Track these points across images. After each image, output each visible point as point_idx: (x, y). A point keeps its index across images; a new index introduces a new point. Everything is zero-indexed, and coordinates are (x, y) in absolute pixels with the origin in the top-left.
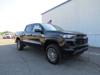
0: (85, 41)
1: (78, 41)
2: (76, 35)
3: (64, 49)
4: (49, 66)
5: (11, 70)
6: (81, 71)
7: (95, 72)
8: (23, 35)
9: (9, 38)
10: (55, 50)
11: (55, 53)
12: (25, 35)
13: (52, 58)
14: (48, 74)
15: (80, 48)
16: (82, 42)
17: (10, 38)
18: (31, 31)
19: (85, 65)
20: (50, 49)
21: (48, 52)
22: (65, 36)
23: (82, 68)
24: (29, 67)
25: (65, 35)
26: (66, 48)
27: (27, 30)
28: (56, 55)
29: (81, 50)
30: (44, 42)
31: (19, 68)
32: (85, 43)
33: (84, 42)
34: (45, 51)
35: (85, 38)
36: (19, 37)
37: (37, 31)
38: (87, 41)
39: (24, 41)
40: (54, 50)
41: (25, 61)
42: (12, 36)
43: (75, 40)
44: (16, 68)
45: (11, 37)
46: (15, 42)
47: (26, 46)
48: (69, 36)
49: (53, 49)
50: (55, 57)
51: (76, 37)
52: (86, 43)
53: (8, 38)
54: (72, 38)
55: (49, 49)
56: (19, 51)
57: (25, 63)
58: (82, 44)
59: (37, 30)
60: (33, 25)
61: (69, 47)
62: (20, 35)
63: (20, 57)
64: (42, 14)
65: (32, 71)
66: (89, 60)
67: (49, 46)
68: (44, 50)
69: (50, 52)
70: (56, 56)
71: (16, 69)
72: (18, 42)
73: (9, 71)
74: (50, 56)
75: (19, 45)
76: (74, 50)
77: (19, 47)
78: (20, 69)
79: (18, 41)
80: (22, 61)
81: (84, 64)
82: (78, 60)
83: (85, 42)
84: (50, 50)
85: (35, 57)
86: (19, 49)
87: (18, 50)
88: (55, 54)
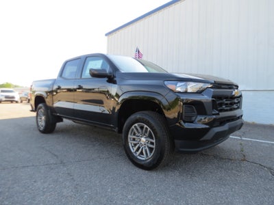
0: (235, 103)
1: (217, 102)
2: (211, 83)
3: (178, 124)
4: (135, 174)
5: (17, 188)
6: (227, 186)
7: (267, 190)
8: (55, 87)
9: (12, 102)
10: (151, 128)
11: (150, 136)
12: (59, 88)
13: (142, 153)
14: (132, 197)
15: (222, 121)
16: (227, 104)
17: (17, 102)
18: (79, 77)
19: (237, 171)
20: (136, 125)
21: (129, 136)
22: (179, 88)
23: (228, 178)
24: (73, 179)
25: (180, 84)
26: (185, 122)
27: (67, 74)
28: (154, 141)
29: (225, 127)
30: (117, 108)
31: (44, 182)
32: (235, 109)
33: (232, 104)
34: (120, 131)
35: (235, 92)
36: (44, 95)
37: (96, 75)
38: (239, 102)
39: (57, 104)
40: (149, 129)
41: (62, 162)
42: (23, 95)
43: (211, 99)
44: (35, 182)
45: (17, 98)
46: (32, 111)
47: (64, 120)
48: (192, 87)
49: (145, 126)
50: (151, 149)
51: (212, 90)
52: (238, 108)
53: (11, 100)
54: (200, 92)
55: (133, 127)
56: (42, 134)
57: (62, 167)
58: (227, 110)
59: (96, 72)
60: (84, 60)
61: (193, 119)
62: (47, 89)
63: (47, 150)
64: (106, 35)
65: (85, 190)
66: (244, 156)
67: (133, 117)
68: (116, 129)
69: (134, 134)
70: (154, 147)
71: (35, 184)
72: (40, 108)
73: (11, 190)
74: (135, 145)
75: (43, 118)
76: (207, 127)
77: (42, 123)
78: (46, 185)
79: (40, 105)
80: (52, 161)
81: (232, 169)
82: (215, 157)
83: (235, 106)
84: (135, 130)
85: (89, 150)
86: (42, 128)
87: (38, 132)
88: (151, 140)
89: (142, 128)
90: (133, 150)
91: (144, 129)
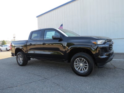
2: (106, 40)
3: (99, 57)
8: (28, 44)
13: (81, 70)
20: (78, 59)
21: (74, 63)
24: (58, 85)
26: (101, 56)
28: (87, 64)
36: (21, 48)
40: (85, 60)
41: (45, 78)
55: (76, 60)
57: (47, 80)
61: (103, 54)
66: (114, 66)
67: (76, 55)
68: (67, 61)
69: (77, 62)
70: (87, 67)
74: (77, 67)
79: (19, 53)
89: (81, 60)
90: (77, 69)
91: (82, 60)
